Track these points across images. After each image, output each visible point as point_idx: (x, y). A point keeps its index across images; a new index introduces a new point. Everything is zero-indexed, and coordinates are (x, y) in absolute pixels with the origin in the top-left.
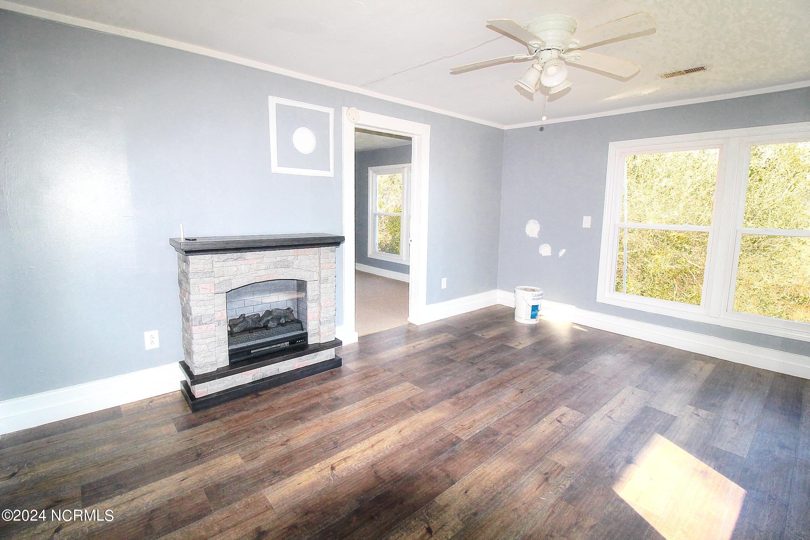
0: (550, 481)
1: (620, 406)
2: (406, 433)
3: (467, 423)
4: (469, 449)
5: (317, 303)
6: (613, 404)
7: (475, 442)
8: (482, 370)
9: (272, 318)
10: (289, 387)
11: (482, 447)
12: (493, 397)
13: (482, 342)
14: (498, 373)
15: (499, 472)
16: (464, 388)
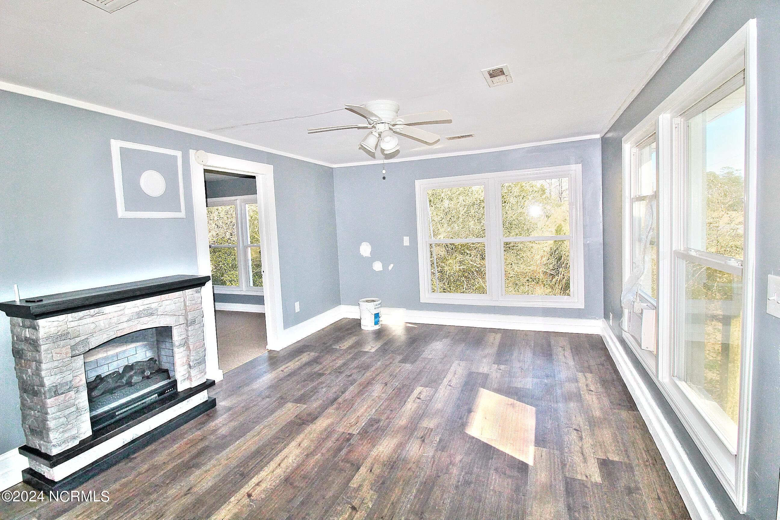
0: (426, 441)
1: (454, 376)
2: (306, 445)
3: (353, 421)
4: (361, 439)
5: (185, 347)
6: (449, 376)
7: (364, 433)
8: (350, 376)
9: (135, 373)
10: (165, 441)
11: (371, 435)
12: (366, 395)
13: (341, 352)
14: (363, 375)
15: (390, 448)
16: (340, 394)
